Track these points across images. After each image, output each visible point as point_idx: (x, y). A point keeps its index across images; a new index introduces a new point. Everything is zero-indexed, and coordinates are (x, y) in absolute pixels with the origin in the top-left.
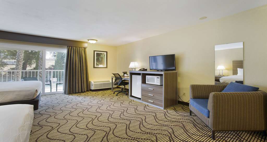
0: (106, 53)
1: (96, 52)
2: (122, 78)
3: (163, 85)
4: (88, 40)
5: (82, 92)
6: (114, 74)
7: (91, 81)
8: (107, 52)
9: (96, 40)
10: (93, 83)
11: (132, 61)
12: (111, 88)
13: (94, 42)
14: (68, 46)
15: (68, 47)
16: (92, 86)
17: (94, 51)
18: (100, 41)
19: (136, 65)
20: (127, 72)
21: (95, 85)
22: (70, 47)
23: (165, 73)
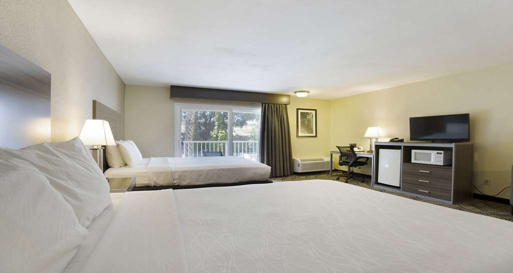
0: (314, 111)
1: (300, 111)
2: (356, 155)
3: (452, 165)
4: (296, 92)
5: (284, 176)
6: (338, 147)
7: (297, 159)
8: (316, 110)
9: (308, 92)
10: (300, 162)
11: (370, 126)
12: (329, 171)
13: (304, 95)
14: (262, 104)
15: (264, 105)
16: (299, 166)
17: (298, 109)
18: (313, 92)
19: (380, 133)
20: (356, 144)
21: (303, 165)
22: (266, 105)
23: (456, 146)
